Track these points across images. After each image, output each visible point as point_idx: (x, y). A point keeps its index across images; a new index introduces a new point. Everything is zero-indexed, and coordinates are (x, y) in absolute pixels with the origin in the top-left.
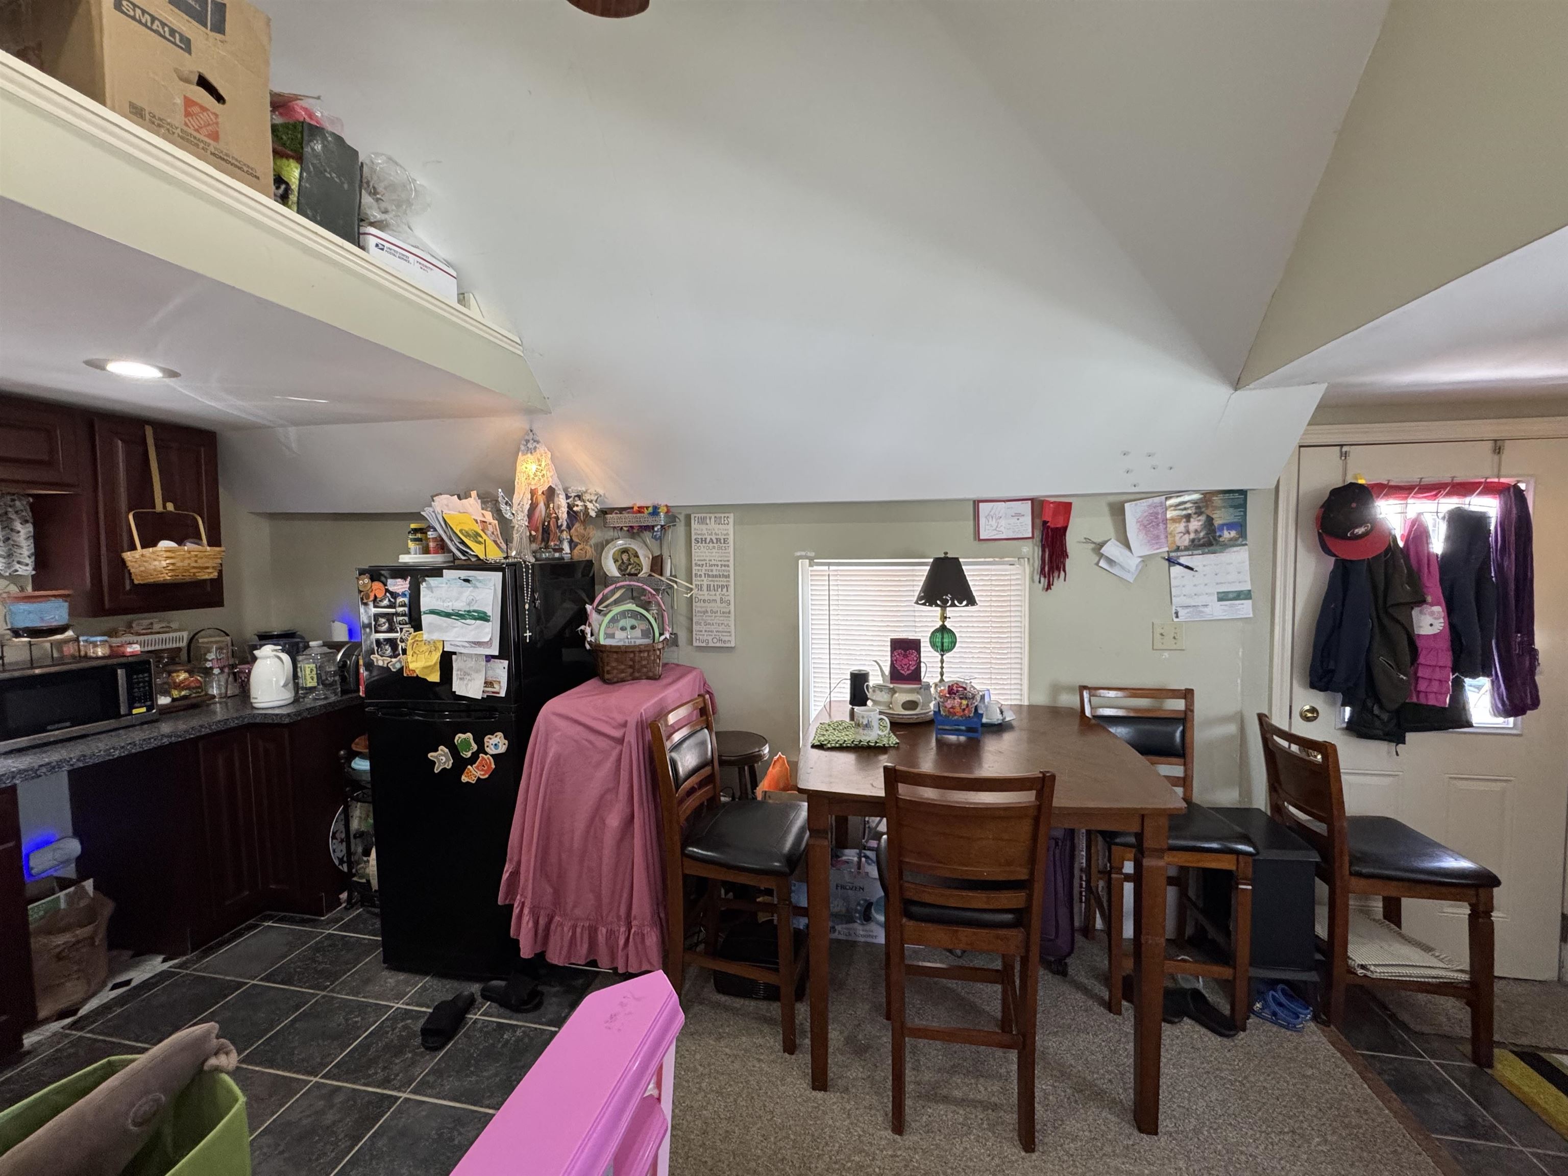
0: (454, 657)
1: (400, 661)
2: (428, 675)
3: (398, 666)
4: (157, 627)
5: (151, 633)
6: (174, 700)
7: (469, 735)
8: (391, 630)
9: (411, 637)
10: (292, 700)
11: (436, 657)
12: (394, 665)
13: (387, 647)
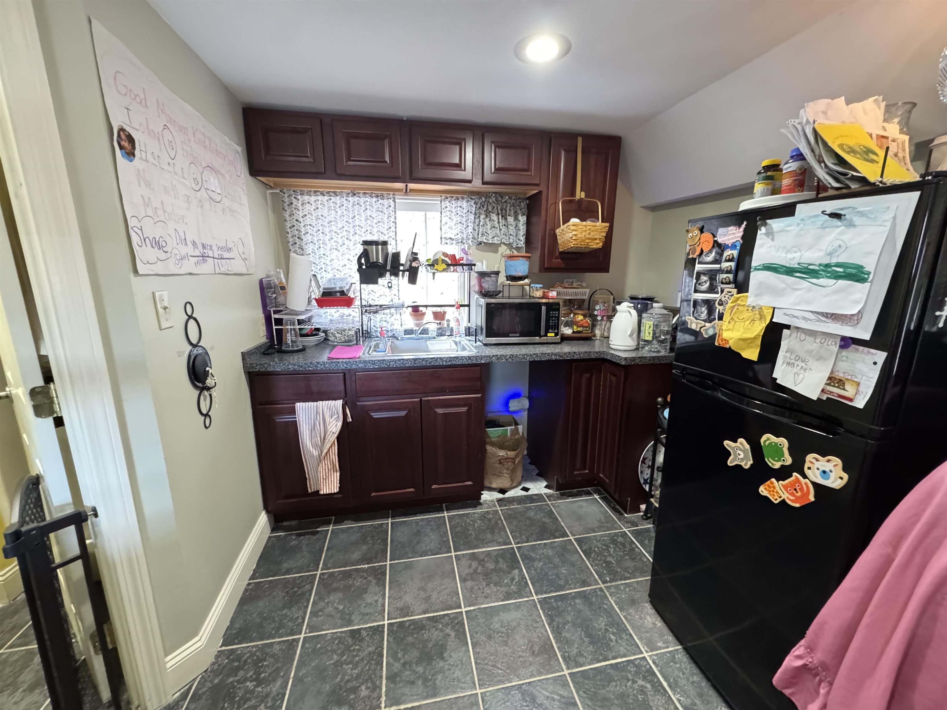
0: (785, 331)
1: (713, 327)
2: (743, 349)
3: (711, 332)
4: (575, 285)
5: (571, 288)
6: (574, 332)
7: (783, 442)
8: (712, 289)
9: (732, 299)
10: (635, 347)
11: (759, 328)
12: (706, 330)
13: (703, 309)
